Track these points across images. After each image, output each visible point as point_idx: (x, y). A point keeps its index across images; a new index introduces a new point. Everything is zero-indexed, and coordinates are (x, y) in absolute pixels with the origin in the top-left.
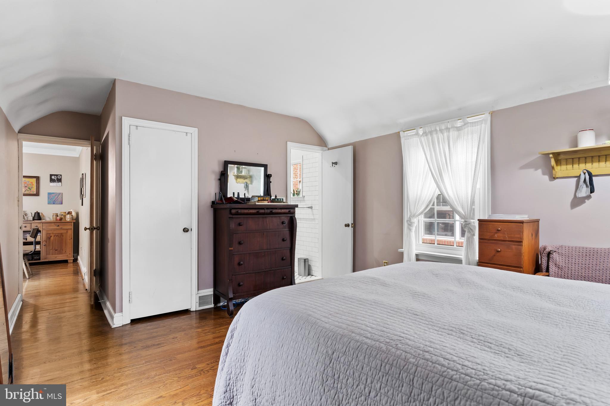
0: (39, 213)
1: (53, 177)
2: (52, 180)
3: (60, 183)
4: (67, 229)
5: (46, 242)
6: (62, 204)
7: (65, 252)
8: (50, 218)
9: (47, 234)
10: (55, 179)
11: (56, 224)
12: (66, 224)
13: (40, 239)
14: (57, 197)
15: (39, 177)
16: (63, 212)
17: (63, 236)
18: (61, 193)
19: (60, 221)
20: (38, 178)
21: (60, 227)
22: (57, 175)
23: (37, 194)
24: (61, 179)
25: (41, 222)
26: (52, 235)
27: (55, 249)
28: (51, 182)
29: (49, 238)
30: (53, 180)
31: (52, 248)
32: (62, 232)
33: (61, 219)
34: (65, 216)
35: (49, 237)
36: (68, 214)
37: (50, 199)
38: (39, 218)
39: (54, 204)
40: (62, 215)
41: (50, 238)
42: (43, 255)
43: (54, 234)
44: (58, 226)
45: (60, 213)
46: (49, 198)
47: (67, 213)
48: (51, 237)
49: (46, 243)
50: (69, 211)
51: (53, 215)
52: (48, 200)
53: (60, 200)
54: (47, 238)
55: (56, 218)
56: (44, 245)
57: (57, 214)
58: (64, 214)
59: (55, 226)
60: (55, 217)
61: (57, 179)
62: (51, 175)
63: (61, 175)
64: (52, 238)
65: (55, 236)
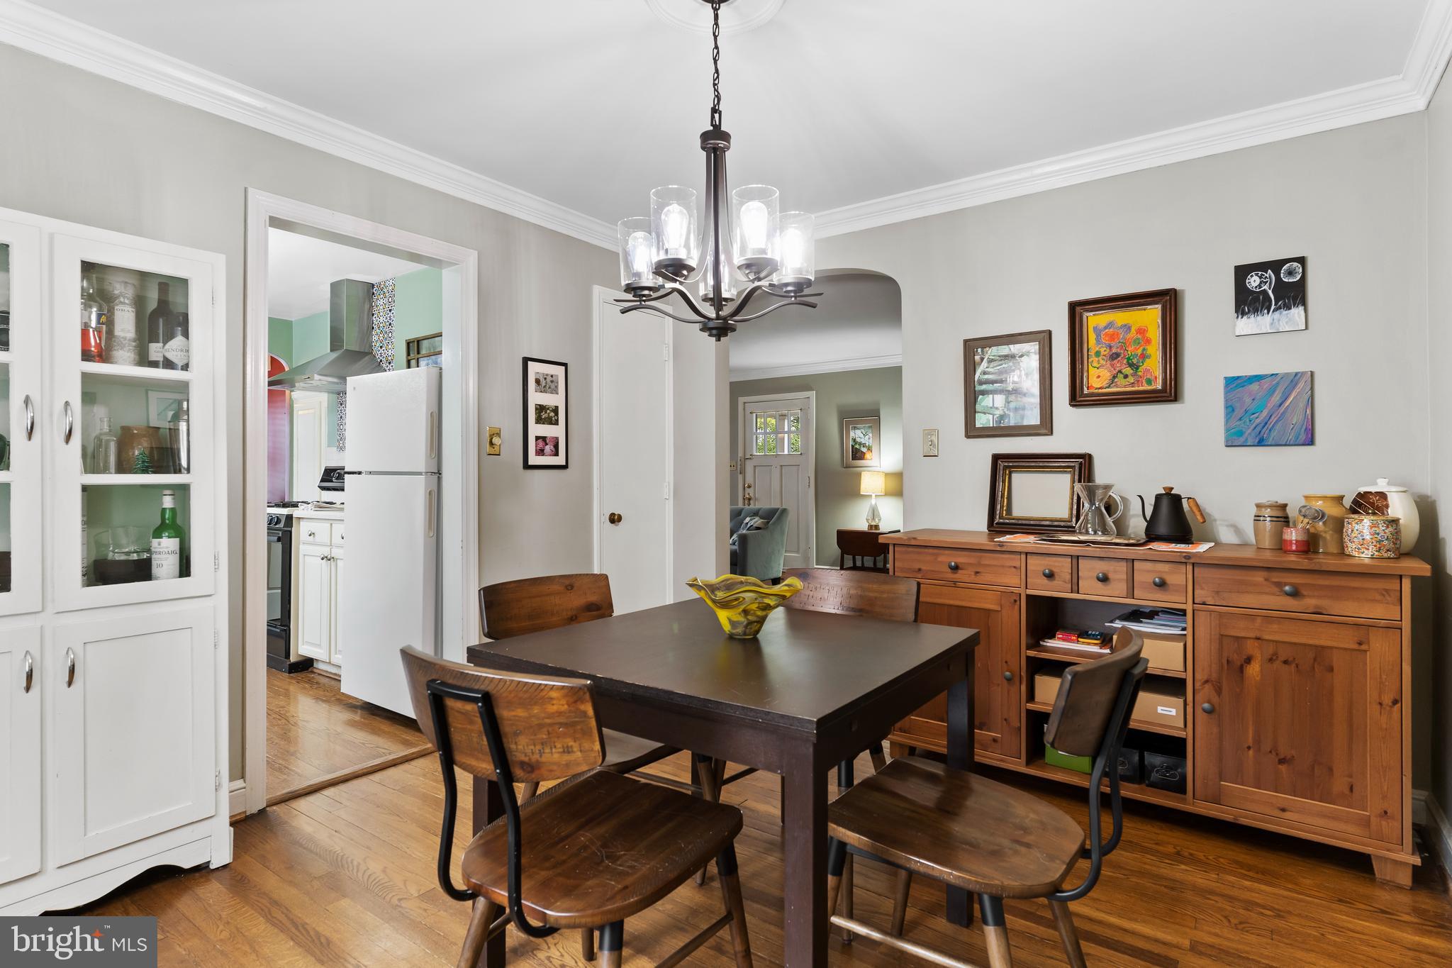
0: (1175, 500)
1: (1253, 281)
2: (1247, 302)
3: (1297, 313)
4: (1364, 628)
5: (1219, 691)
6: (1310, 441)
7: (1351, 789)
8: (1237, 530)
9: (1221, 643)
10: (1265, 287)
11: (1277, 577)
12: (1356, 583)
13: (1182, 668)
14: (1276, 398)
15: (1175, 291)
16: (1324, 498)
17: (1331, 669)
18: (1303, 374)
19: (1304, 563)
20: (1169, 300)
21: (1310, 602)
22: (1276, 266)
23: (1170, 393)
24: (1302, 283)
25: (1188, 556)
26: (1251, 648)
27: (1274, 750)
28: (1243, 314)
29: (1235, 667)
30: (1256, 299)
31: (1258, 741)
32: (1324, 637)
33: (1310, 545)
34: (1339, 525)
35: (1238, 661)
36: (1354, 511)
37: (1239, 413)
38: (1182, 532)
39: (1261, 443)
40: (1320, 515)
41: (1242, 667)
42: (1198, 765)
43: (1270, 650)
44: (1295, 594)
45: (1303, 502)
46: (1230, 409)
47: (1347, 502)
48: (1249, 660)
49: (1215, 699)
50: (1363, 489)
51: (1254, 511)
52: (1227, 421)
53: (1296, 418)
54: (1222, 666)
55: (1281, 533)
56: (1204, 710)
57: (1285, 505)
58: (1332, 510)
59: (1276, 590)
60: (1268, 524)
61: (1280, 287)
62: (1242, 272)
63: (1302, 261)
64: (1254, 670)
65: (1271, 660)
